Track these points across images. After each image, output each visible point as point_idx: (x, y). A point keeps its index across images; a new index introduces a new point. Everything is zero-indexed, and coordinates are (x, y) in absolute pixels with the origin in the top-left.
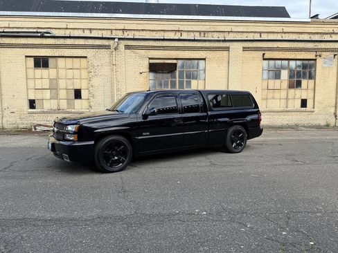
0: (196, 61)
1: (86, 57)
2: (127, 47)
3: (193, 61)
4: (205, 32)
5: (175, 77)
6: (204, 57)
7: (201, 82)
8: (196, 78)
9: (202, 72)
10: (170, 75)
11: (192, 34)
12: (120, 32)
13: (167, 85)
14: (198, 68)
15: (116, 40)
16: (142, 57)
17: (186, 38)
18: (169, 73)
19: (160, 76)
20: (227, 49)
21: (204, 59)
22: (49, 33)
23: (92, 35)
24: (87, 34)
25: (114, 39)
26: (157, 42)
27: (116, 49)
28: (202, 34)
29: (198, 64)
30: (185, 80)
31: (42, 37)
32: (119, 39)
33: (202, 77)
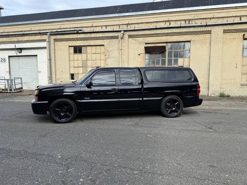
0: (183, 43)
1: (103, 45)
2: (130, 36)
3: (180, 43)
4: (189, 20)
5: (165, 57)
6: (189, 40)
7: (186, 59)
8: (181, 56)
9: (187, 52)
10: (161, 55)
11: (179, 23)
12: (125, 26)
13: (159, 63)
14: (184, 49)
15: (122, 32)
16: (140, 43)
17: (174, 26)
18: (160, 54)
19: (153, 56)
20: (210, 32)
21: (190, 41)
22: (81, 30)
23: (107, 30)
24: (104, 29)
25: (121, 31)
26: (151, 31)
27: (122, 38)
28: (187, 22)
29: (184, 46)
30: (173, 58)
31: (78, 33)
32: (125, 31)
33: (187, 56)
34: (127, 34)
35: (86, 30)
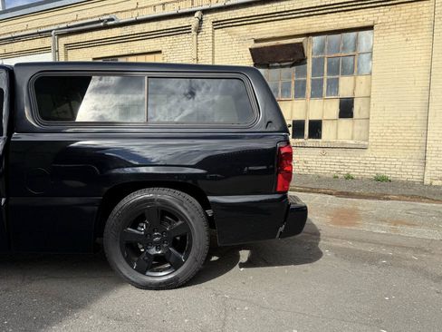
0: (354, 34)
1: (160, 52)
2: (218, 25)
3: (344, 34)
5: (305, 74)
6: (369, 23)
7: (362, 79)
8: (350, 71)
9: (365, 57)
10: (294, 68)
13: (289, 91)
14: (355, 49)
15: (197, 14)
16: (242, 40)
18: (291, 66)
21: (370, 28)
22: (113, 20)
24: (159, 12)
25: (195, 12)
29: (356, 41)
30: (326, 77)
31: (106, 27)
33: (365, 70)
34: (209, 18)
35: (122, 18)
